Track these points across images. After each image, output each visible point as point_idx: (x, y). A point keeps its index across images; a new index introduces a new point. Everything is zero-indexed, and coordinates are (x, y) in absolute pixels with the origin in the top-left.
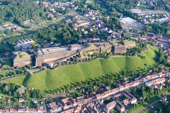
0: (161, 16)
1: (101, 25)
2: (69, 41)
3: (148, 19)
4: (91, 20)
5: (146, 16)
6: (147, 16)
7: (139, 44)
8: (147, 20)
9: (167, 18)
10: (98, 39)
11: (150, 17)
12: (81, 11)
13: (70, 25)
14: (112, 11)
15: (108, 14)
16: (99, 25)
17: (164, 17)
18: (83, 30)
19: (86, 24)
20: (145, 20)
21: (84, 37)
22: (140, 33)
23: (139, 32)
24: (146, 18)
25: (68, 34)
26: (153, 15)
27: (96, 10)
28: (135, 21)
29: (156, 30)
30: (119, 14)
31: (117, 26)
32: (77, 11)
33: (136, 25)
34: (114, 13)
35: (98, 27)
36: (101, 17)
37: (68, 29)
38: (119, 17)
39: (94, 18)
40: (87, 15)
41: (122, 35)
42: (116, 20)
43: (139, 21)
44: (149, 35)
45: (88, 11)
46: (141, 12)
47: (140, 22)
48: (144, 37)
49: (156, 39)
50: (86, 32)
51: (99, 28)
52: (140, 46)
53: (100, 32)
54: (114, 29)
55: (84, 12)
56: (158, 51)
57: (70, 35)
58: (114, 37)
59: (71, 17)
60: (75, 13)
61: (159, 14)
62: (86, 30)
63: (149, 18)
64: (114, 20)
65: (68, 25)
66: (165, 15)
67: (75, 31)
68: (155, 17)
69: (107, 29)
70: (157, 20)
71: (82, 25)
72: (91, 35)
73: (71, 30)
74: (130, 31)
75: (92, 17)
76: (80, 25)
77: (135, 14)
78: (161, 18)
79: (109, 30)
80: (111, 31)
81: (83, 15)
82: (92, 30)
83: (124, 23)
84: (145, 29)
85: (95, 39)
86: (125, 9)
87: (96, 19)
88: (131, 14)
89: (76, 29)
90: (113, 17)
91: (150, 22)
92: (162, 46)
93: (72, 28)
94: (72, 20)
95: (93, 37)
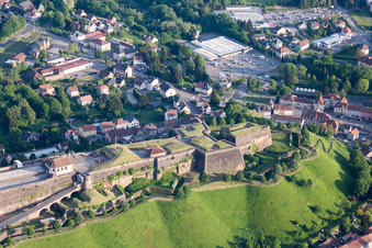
0: (331, 29)
1: (135, 70)
2: (33, 136)
3: (287, 40)
4: (97, 55)
5: (278, 28)
6: (282, 31)
7: (281, 136)
8: (286, 44)
9: (350, 35)
10: (135, 122)
11: (293, 31)
12: (56, 24)
13: (27, 75)
14: (161, 16)
15: (151, 30)
16: (129, 72)
17: (339, 30)
18: (75, 93)
19: (80, 69)
20: (279, 45)
21: (81, 117)
22: (272, 93)
23: (266, 86)
24: (281, 37)
25: (24, 111)
26: (303, 26)
27: (108, 16)
28: (247, 49)
29: (321, 77)
30: (188, 26)
31: (189, 71)
32: (43, 21)
33: (250, 64)
34: (172, 24)
35: (126, 78)
36: (130, 41)
37: (23, 93)
38: (189, 37)
39: (106, 47)
40: (82, 37)
41: (214, 103)
42: (184, 50)
43: (258, 48)
44: (301, 97)
45: (82, 23)
46: (261, 18)
47: (262, 51)
48: (288, 107)
49: (330, 109)
50: (86, 100)
51: (131, 82)
52: (286, 141)
53: (135, 95)
54: (183, 83)
55: (69, 26)
56: (347, 155)
57: (32, 114)
58: (187, 110)
59: (26, 48)
60: (38, 31)
61: (320, 21)
62: (86, 90)
63: (290, 38)
64: (175, 49)
65: (18, 78)
66: (343, 25)
67: (47, 99)
68: (310, 33)
69: (156, 82)
70: (318, 43)
71: (67, 73)
72: (105, 111)
73: (34, 93)
74: (236, 85)
75: (100, 42)
76: (61, 76)
77: (242, 24)
78: (329, 33)
79: (165, 88)
80: (171, 92)
81: (65, 37)
82: (105, 90)
83: (212, 57)
84: (285, 77)
85: (122, 125)
86: (207, 9)
87: (115, 48)
88: (231, 25)
89: (50, 91)
90: (168, 38)
91: (294, 48)
92: (356, 134)
93: (35, 87)
94: (30, 57)
95: (114, 118)
